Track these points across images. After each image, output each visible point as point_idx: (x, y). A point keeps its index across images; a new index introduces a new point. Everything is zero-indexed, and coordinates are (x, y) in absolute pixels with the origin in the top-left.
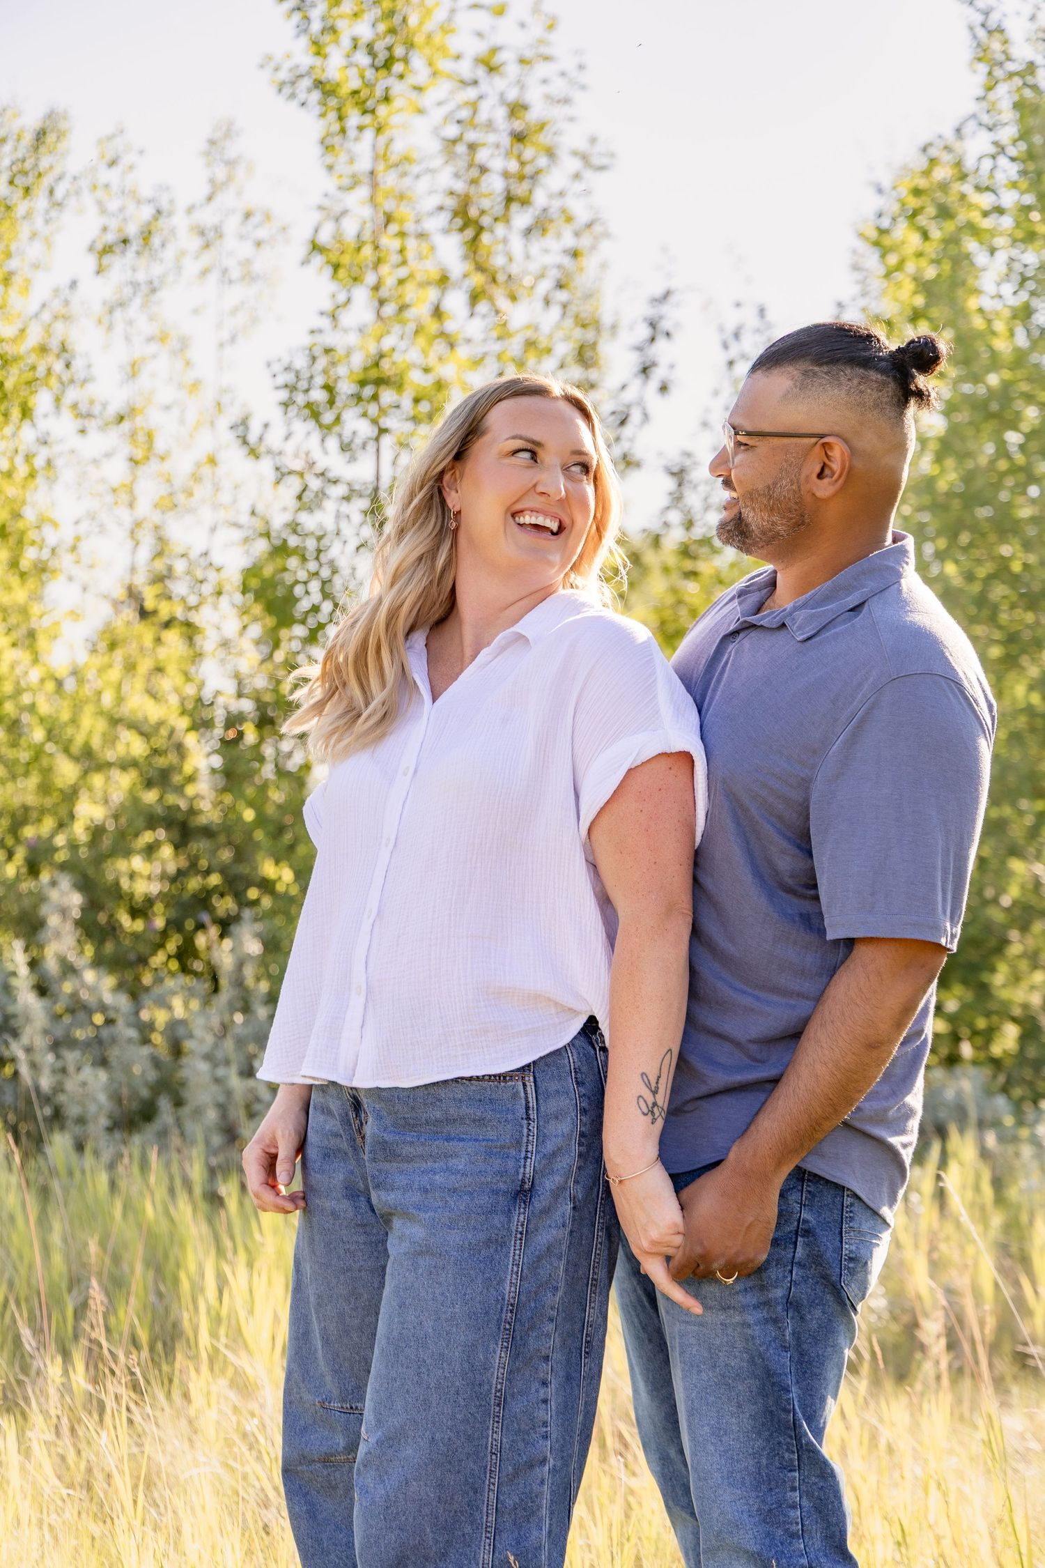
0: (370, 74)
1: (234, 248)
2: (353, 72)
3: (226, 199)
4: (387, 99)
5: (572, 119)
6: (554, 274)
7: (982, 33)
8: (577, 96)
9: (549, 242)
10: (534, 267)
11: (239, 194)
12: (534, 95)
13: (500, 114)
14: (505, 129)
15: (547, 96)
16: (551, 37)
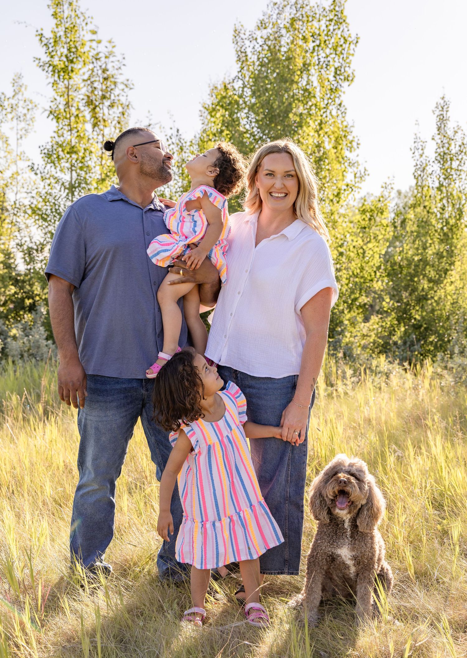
0: (66, 63)
1: (21, 111)
2: (62, 63)
3: (19, 96)
4: (72, 71)
5: (121, 74)
6: (116, 119)
7: (239, 53)
8: (123, 67)
9: (115, 109)
10: (111, 117)
11: (23, 95)
12: (109, 67)
13: (100, 72)
14: (101, 76)
15: (114, 67)
16: (114, 50)
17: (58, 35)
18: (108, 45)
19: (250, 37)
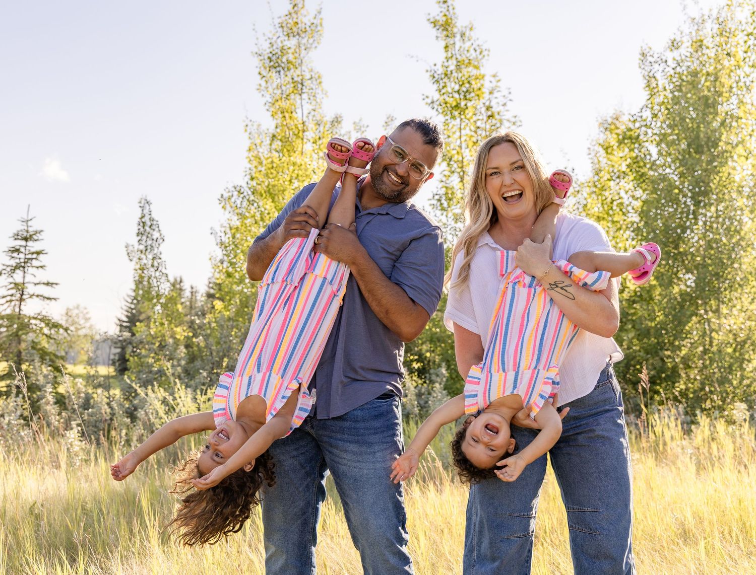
5: (507, 111)
7: (648, 79)
8: (509, 103)
12: (493, 104)
13: (483, 110)
14: (485, 114)
15: (498, 103)
16: (499, 84)
17: (449, 69)
18: (492, 79)
19: (659, 59)
